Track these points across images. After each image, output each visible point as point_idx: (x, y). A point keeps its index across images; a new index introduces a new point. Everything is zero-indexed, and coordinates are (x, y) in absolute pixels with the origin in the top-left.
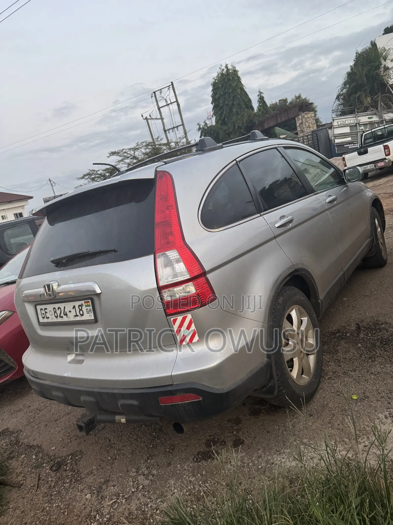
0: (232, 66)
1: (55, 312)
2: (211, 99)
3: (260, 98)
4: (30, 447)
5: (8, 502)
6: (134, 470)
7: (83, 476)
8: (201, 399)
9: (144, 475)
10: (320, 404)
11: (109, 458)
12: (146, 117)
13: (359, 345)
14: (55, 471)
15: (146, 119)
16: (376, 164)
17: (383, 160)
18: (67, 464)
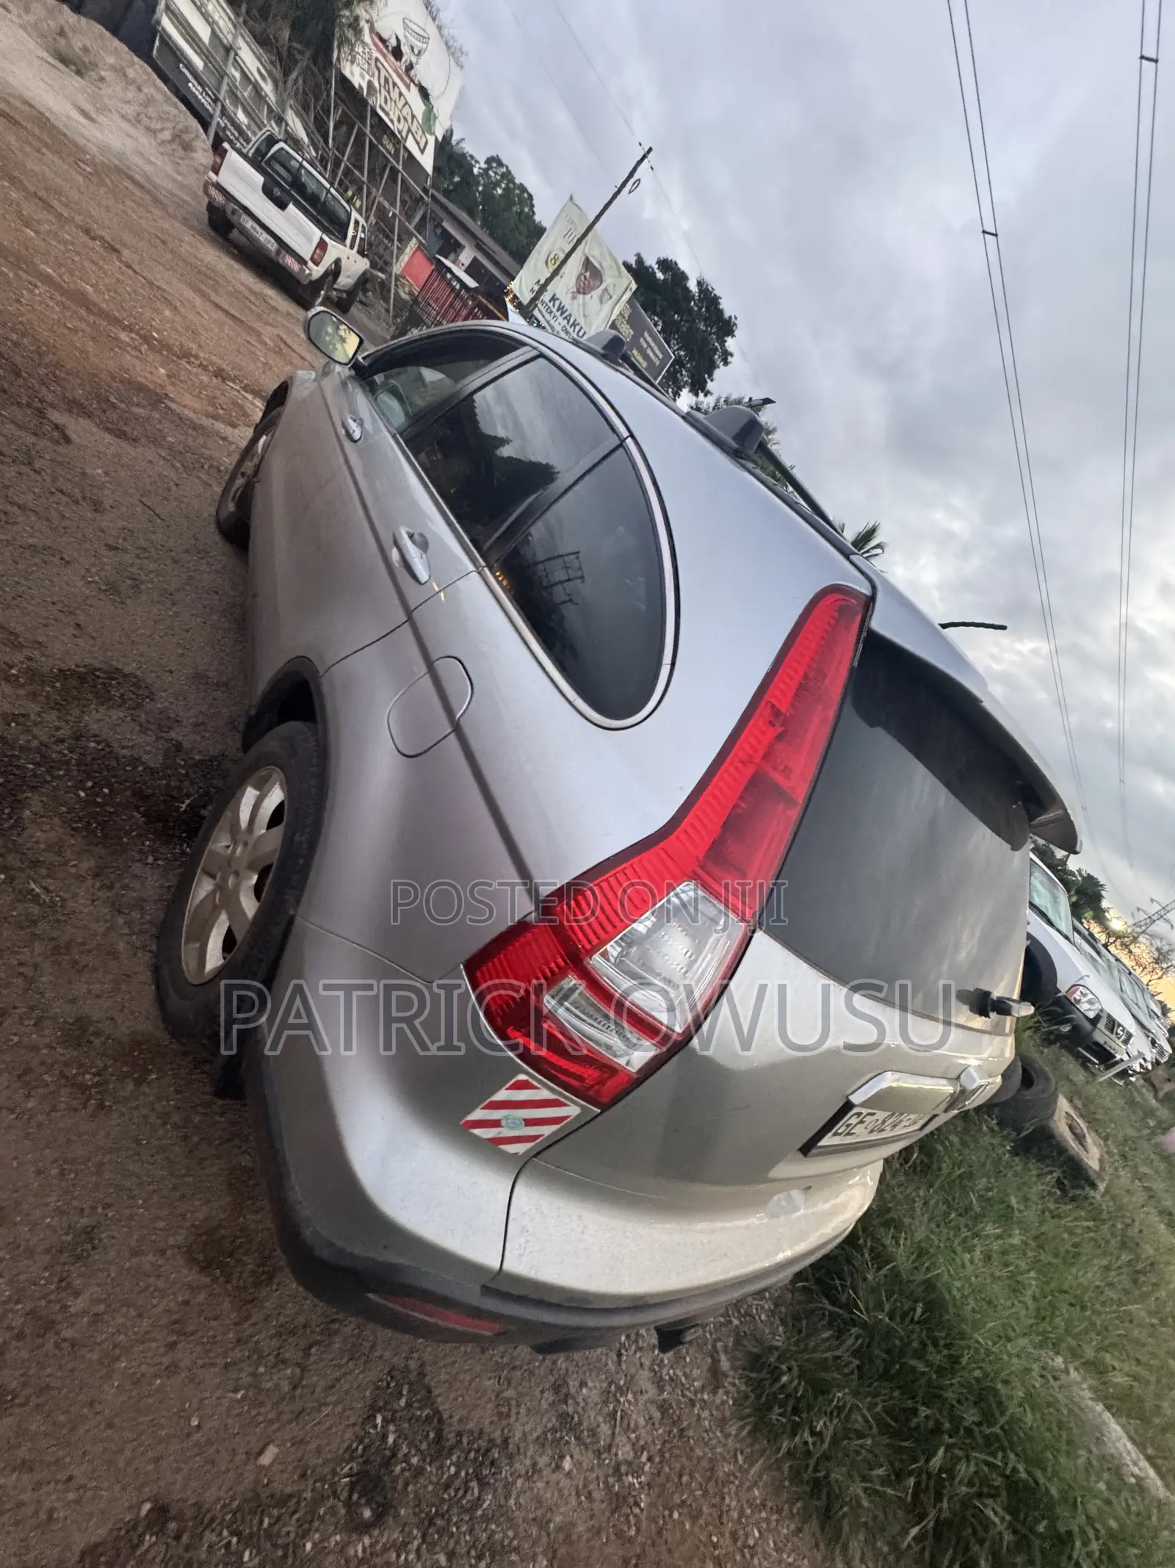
16: (283, 252)
17: (301, 261)
18: (394, 1455)
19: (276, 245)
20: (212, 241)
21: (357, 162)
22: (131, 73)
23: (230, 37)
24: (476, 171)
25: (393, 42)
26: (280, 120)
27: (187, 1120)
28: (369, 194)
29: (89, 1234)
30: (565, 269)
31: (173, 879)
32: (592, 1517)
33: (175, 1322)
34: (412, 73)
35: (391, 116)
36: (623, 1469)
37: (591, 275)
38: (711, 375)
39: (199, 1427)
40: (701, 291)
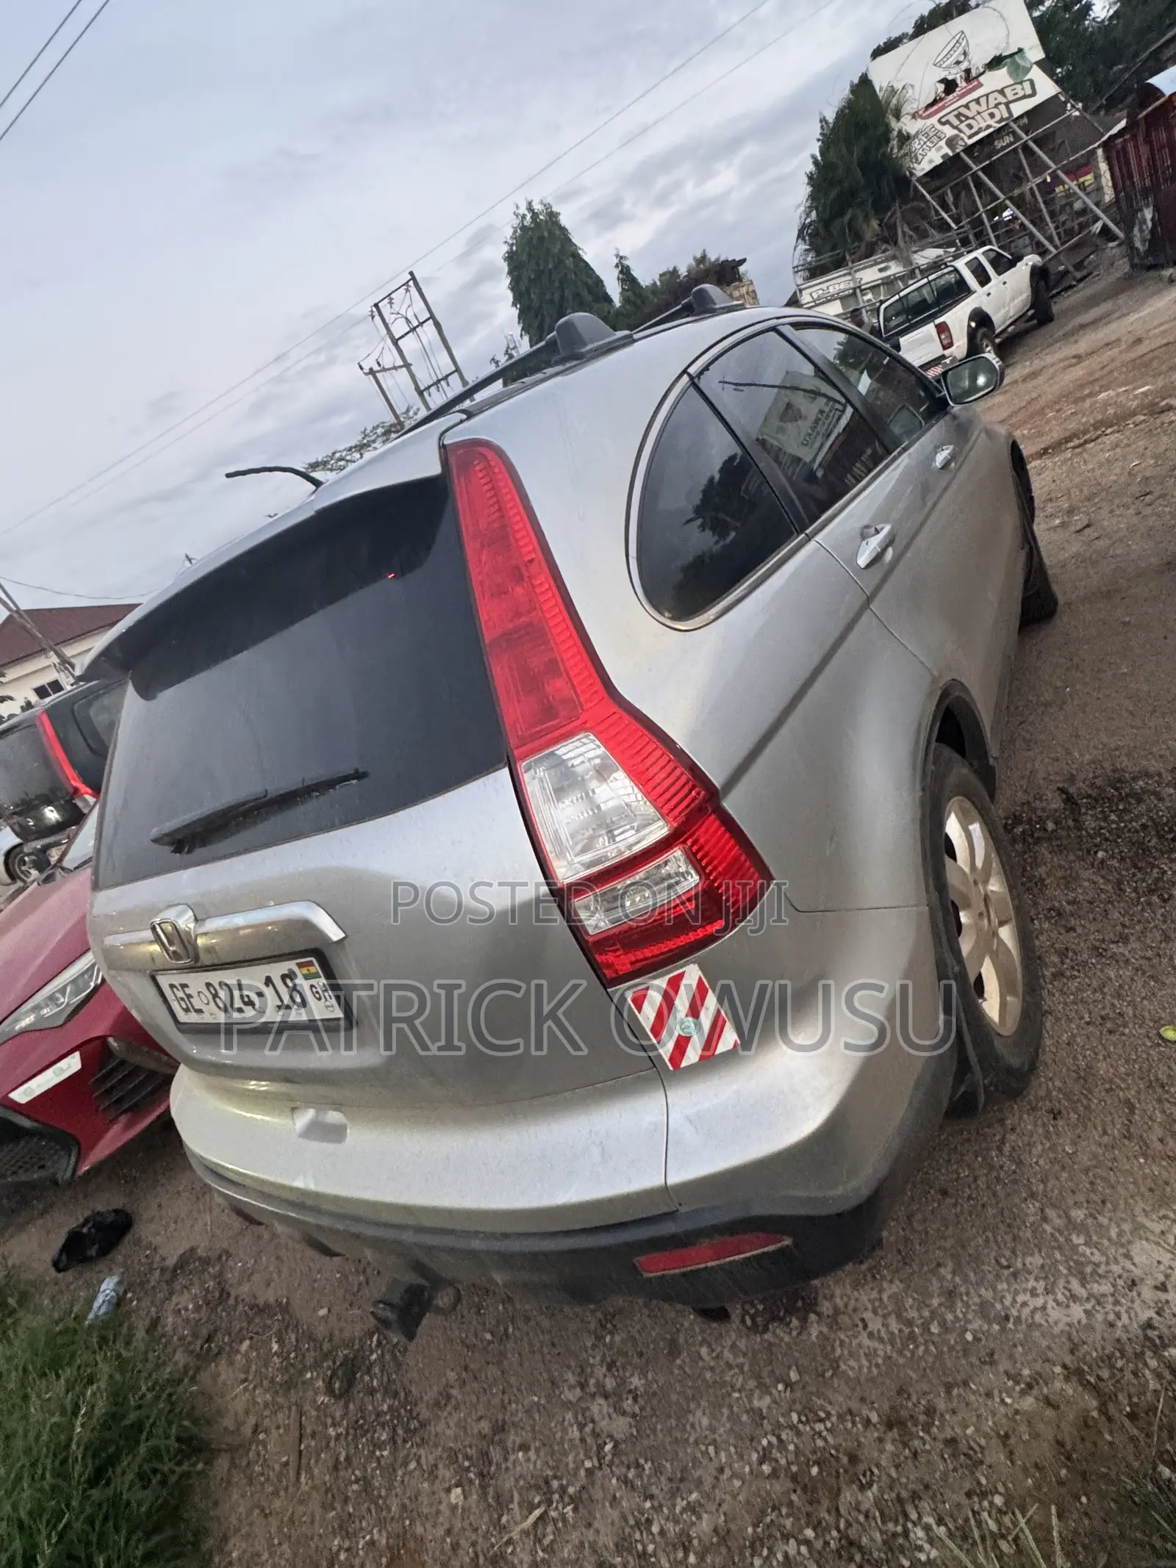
0: (541, 202)
1: (215, 996)
2: (510, 295)
3: (621, 272)
4: (262, 1310)
5: (225, 1539)
6: (572, 1379)
7: (425, 1414)
8: (787, 1242)
9: (606, 1397)
10: (1069, 1069)
11: (489, 1337)
12: (371, 369)
13: (1100, 854)
14: (341, 1396)
15: (372, 372)
17: (939, 360)
18: (370, 1367)
25: (942, 89)
34: (974, 73)
35: (984, 125)
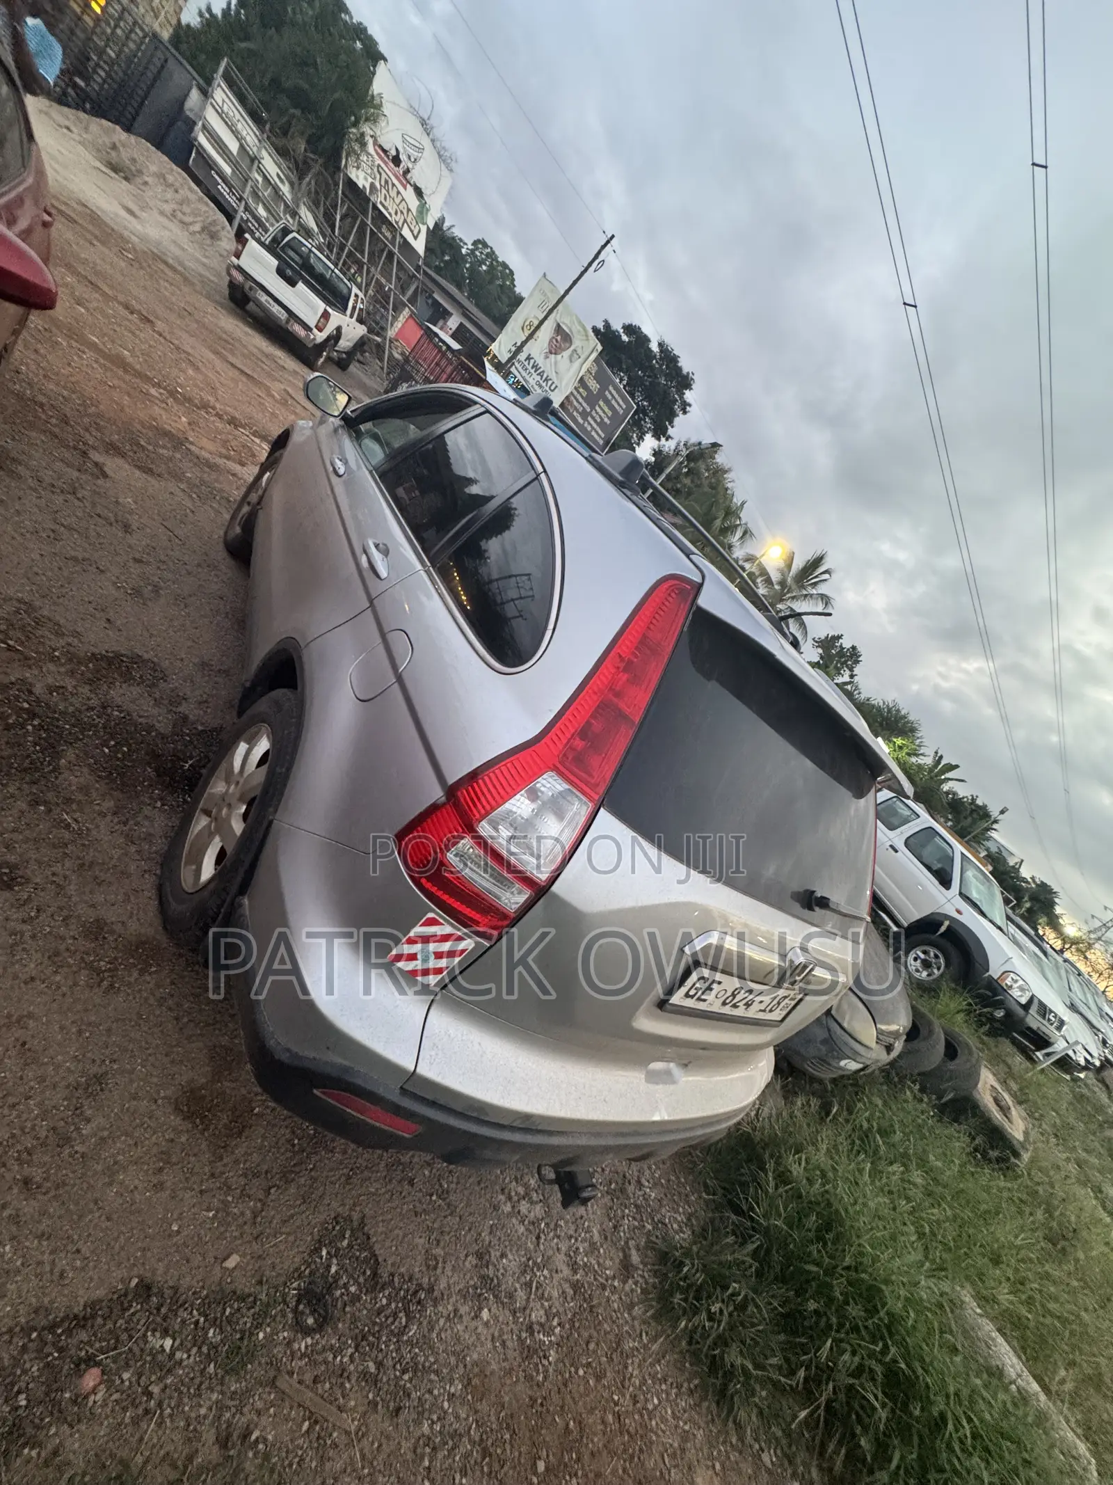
7: (425, 1281)
14: (321, 1327)
16: (292, 321)
17: (307, 328)
18: (336, 1281)
19: (286, 315)
20: (231, 312)
21: (359, 247)
22: (170, 179)
23: (255, 149)
24: (464, 251)
25: (393, 153)
26: (294, 214)
27: (179, 1005)
28: (368, 272)
29: (99, 1079)
30: (540, 334)
31: (176, 821)
32: (505, 1360)
33: (162, 1152)
34: (409, 176)
35: (390, 209)
36: (536, 1327)
37: (562, 338)
38: (671, 422)
39: (178, 1232)
40: (661, 351)
